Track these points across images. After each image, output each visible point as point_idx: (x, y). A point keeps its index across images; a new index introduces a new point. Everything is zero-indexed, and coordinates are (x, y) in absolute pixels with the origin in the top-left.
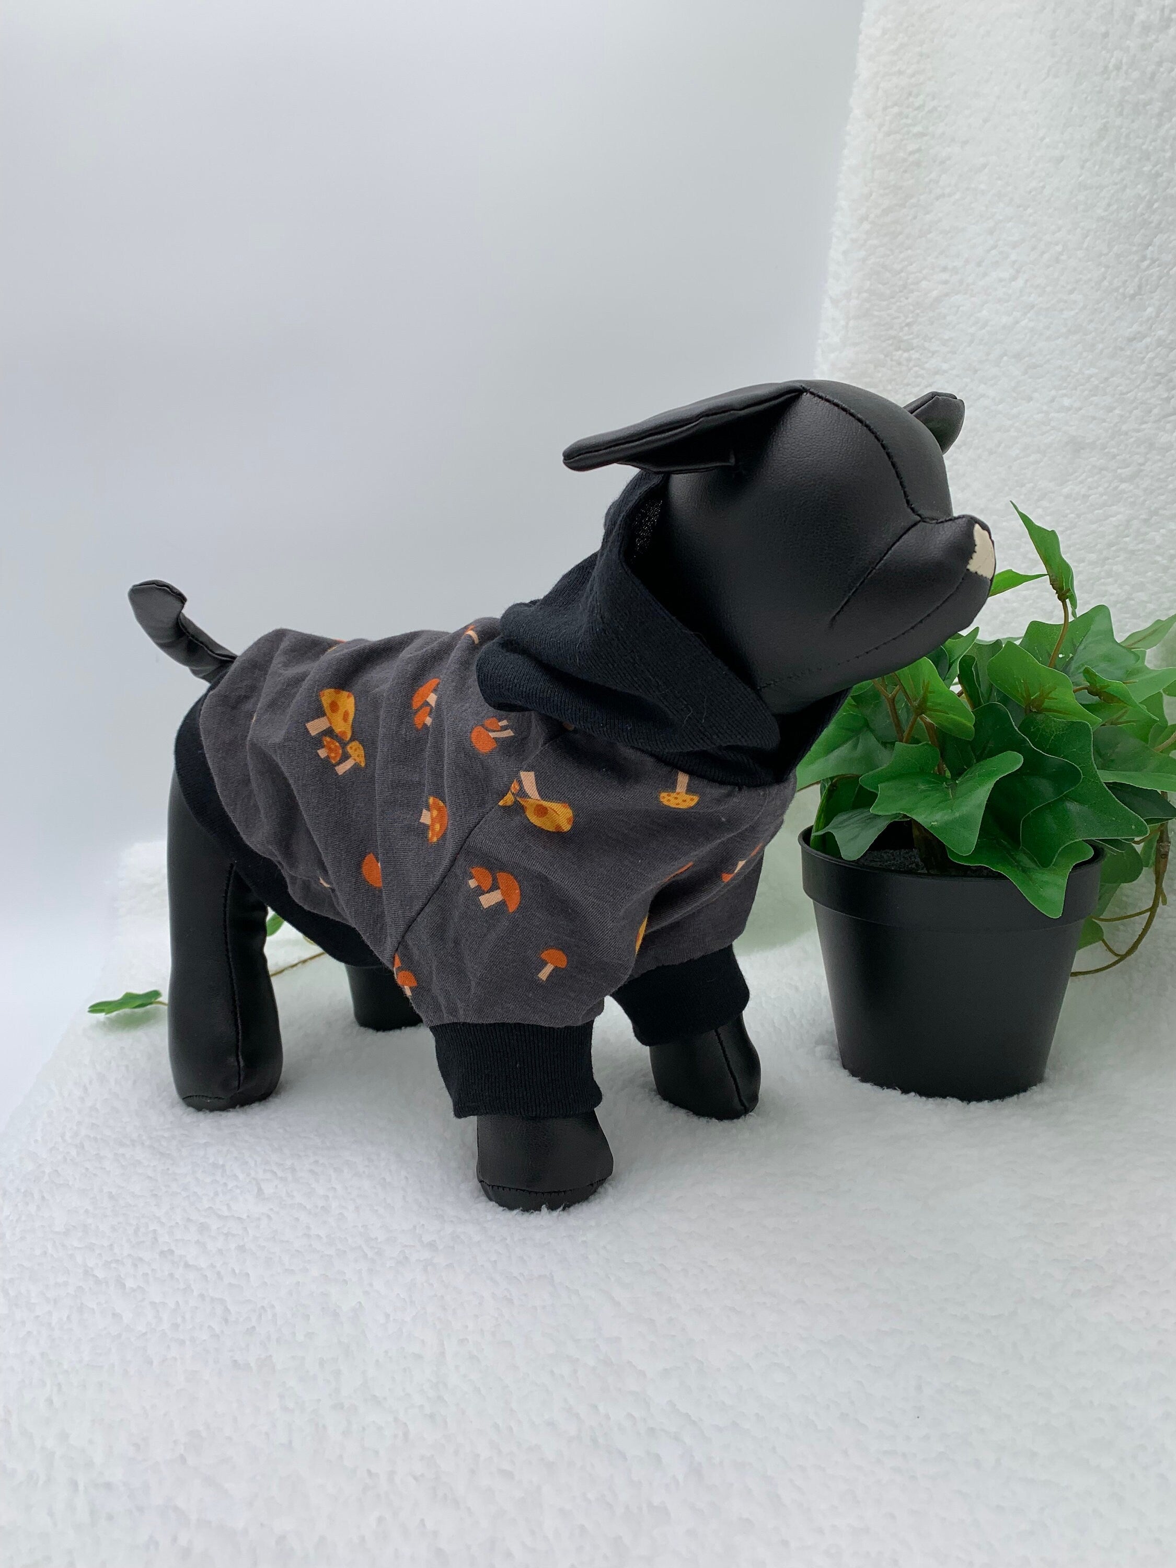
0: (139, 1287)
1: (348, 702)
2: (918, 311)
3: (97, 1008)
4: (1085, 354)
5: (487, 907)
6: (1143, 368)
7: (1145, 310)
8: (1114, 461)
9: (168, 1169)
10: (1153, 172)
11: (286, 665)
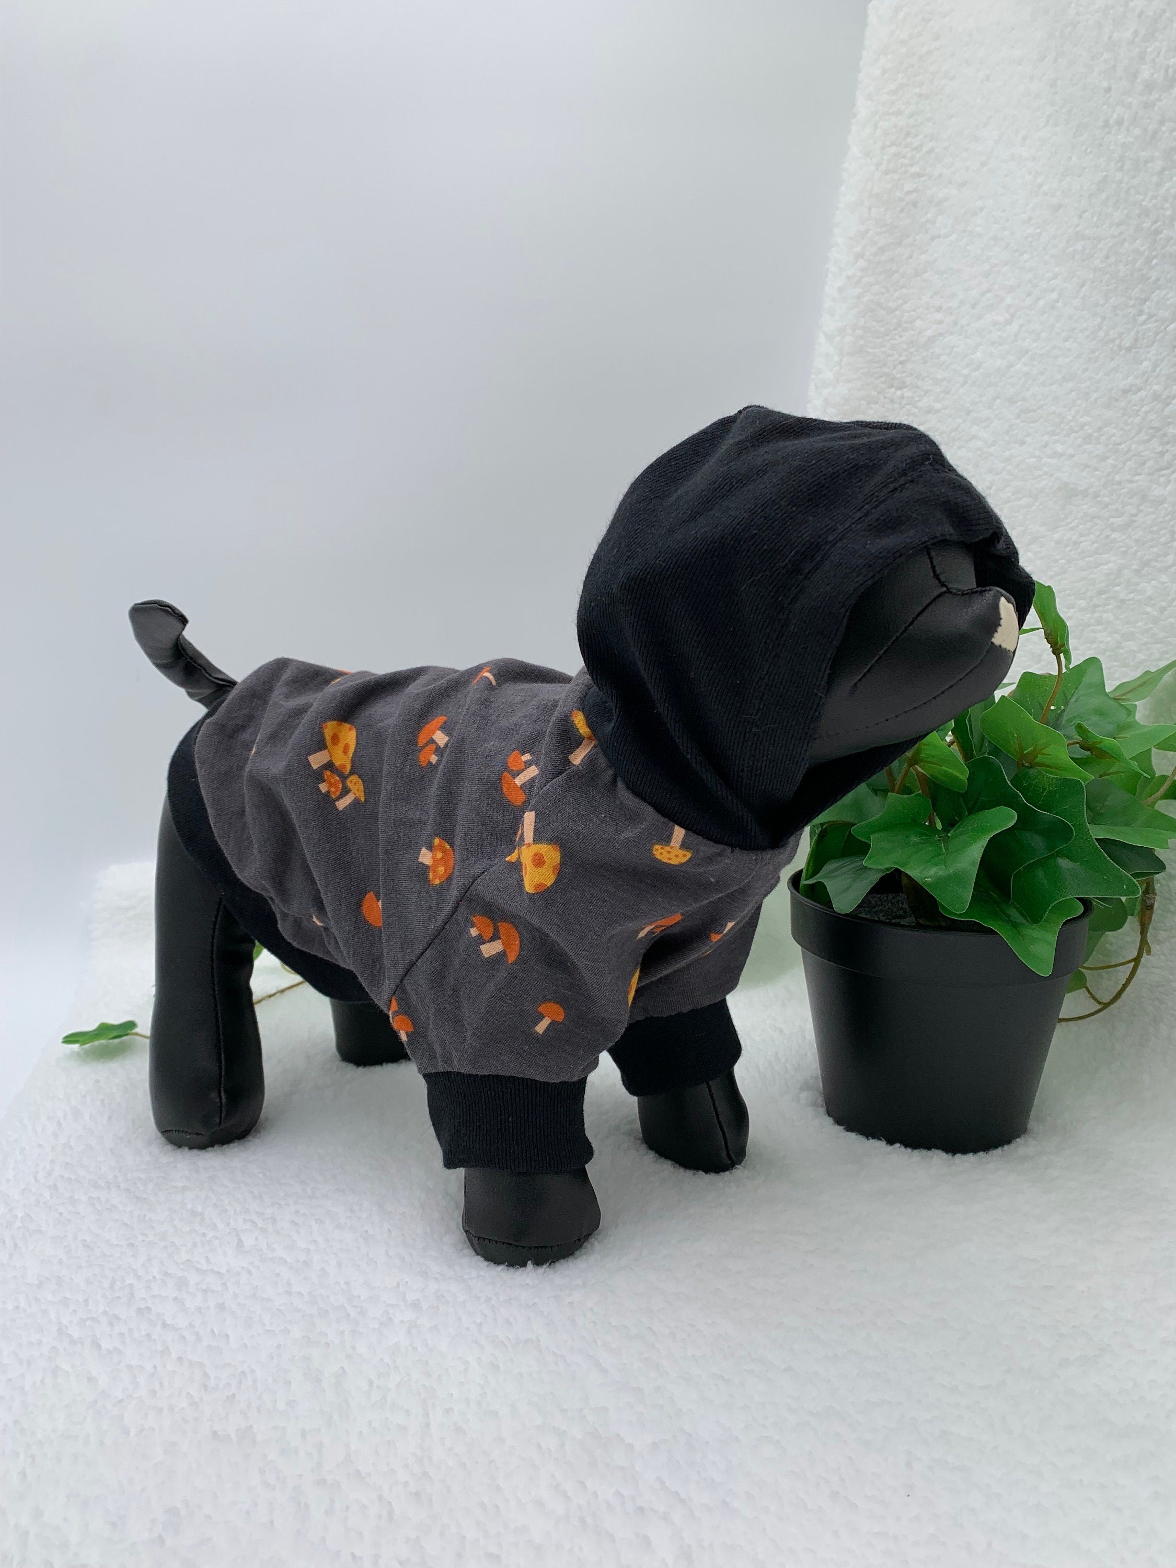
0: (116, 1349)
1: (349, 736)
2: (912, 350)
3: (70, 1039)
4: (1079, 402)
5: (488, 956)
6: (1137, 420)
7: (1142, 364)
8: (1106, 509)
9: (145, 1215)
10: (1153, 228)
11: (287, 697)
